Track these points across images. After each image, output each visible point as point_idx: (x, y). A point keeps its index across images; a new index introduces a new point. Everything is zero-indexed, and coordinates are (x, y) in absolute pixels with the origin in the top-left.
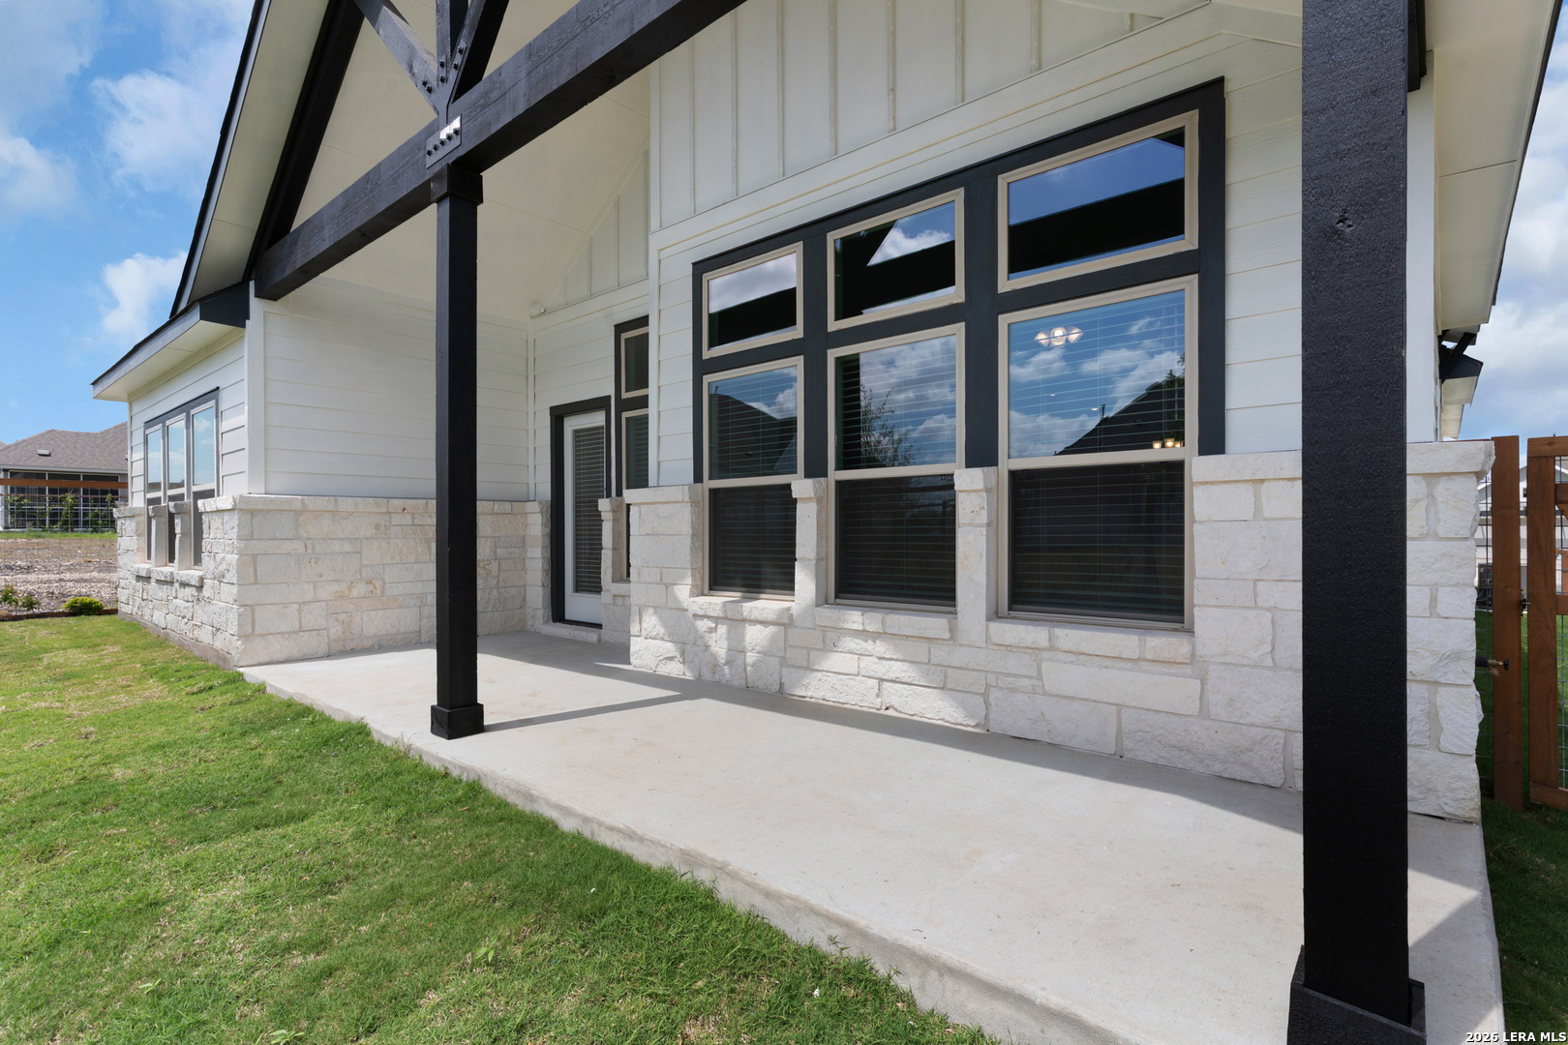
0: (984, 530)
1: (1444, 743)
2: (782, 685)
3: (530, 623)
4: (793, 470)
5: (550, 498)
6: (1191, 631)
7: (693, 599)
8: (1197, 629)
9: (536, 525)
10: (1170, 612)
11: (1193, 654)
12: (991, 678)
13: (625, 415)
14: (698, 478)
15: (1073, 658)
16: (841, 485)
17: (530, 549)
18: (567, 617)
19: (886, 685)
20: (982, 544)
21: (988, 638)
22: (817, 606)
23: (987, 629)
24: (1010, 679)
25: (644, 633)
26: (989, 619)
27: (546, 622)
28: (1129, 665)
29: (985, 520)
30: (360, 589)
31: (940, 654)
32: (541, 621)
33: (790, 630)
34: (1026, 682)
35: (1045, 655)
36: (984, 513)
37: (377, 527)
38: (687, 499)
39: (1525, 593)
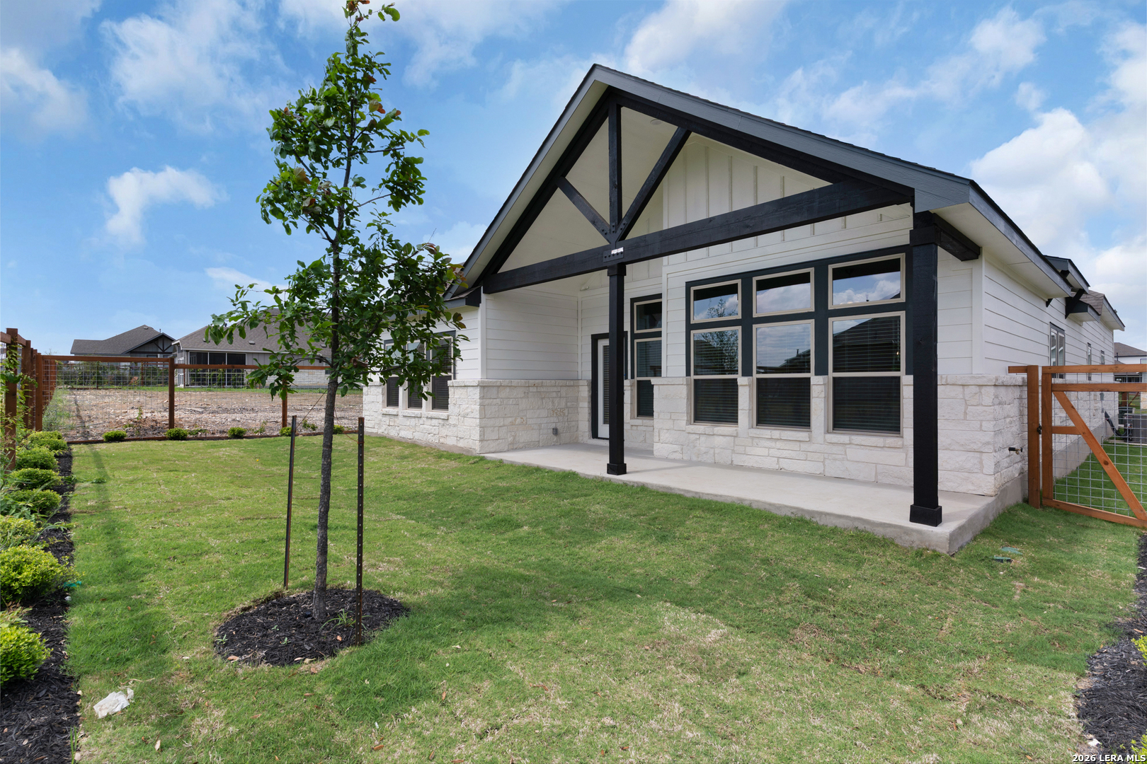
0: (823, 400)
1: (984, 471)
2: (732, 461)
3: (580, 438)
4: (736, 372)
5: (591, 378)
6: (902, 437)
7: (687, 427)
8: (904, 436)
9: (585, 392)
10: (895, 431)
11: (903, 445)
12: (826, 456)
13: (636, 341)
14: (688, 374)
15: (858, 447)
16: (758, 380)
17: (581, 403)
18: (599, 436)
19: (781, 460)
20: (822, 405)
21: (825, 440)
22: (749, 428)
23: (824, 437)
24: (834, 456)
25: (661, 441)
26: (825, 433)
27: (589, 438)
28: (880, 449)
29: (824, 396)
30: (519, 421)
31: (804, 446)
32: (587, 438)
33: (736, 439)
34: (840, 456)
35: (848, 446)
36: (823, 393)
37: (525, 393)
38: (685, 383)
39: (1041, 425)
